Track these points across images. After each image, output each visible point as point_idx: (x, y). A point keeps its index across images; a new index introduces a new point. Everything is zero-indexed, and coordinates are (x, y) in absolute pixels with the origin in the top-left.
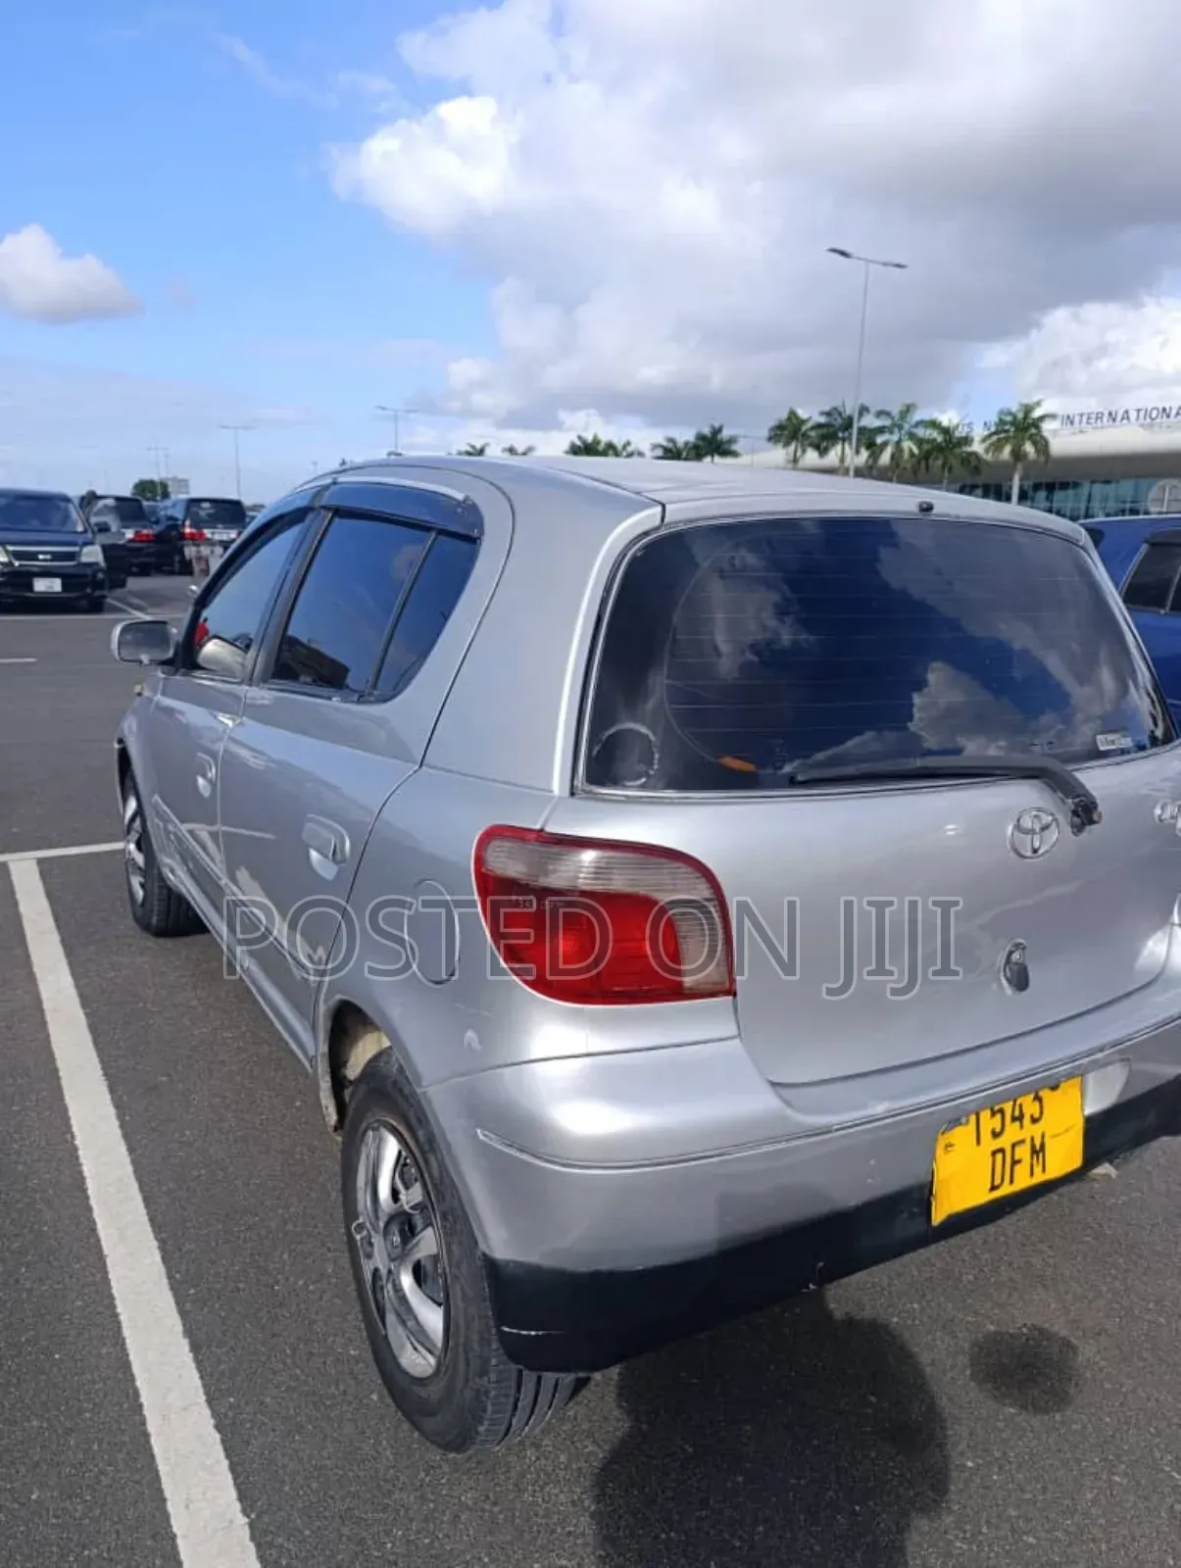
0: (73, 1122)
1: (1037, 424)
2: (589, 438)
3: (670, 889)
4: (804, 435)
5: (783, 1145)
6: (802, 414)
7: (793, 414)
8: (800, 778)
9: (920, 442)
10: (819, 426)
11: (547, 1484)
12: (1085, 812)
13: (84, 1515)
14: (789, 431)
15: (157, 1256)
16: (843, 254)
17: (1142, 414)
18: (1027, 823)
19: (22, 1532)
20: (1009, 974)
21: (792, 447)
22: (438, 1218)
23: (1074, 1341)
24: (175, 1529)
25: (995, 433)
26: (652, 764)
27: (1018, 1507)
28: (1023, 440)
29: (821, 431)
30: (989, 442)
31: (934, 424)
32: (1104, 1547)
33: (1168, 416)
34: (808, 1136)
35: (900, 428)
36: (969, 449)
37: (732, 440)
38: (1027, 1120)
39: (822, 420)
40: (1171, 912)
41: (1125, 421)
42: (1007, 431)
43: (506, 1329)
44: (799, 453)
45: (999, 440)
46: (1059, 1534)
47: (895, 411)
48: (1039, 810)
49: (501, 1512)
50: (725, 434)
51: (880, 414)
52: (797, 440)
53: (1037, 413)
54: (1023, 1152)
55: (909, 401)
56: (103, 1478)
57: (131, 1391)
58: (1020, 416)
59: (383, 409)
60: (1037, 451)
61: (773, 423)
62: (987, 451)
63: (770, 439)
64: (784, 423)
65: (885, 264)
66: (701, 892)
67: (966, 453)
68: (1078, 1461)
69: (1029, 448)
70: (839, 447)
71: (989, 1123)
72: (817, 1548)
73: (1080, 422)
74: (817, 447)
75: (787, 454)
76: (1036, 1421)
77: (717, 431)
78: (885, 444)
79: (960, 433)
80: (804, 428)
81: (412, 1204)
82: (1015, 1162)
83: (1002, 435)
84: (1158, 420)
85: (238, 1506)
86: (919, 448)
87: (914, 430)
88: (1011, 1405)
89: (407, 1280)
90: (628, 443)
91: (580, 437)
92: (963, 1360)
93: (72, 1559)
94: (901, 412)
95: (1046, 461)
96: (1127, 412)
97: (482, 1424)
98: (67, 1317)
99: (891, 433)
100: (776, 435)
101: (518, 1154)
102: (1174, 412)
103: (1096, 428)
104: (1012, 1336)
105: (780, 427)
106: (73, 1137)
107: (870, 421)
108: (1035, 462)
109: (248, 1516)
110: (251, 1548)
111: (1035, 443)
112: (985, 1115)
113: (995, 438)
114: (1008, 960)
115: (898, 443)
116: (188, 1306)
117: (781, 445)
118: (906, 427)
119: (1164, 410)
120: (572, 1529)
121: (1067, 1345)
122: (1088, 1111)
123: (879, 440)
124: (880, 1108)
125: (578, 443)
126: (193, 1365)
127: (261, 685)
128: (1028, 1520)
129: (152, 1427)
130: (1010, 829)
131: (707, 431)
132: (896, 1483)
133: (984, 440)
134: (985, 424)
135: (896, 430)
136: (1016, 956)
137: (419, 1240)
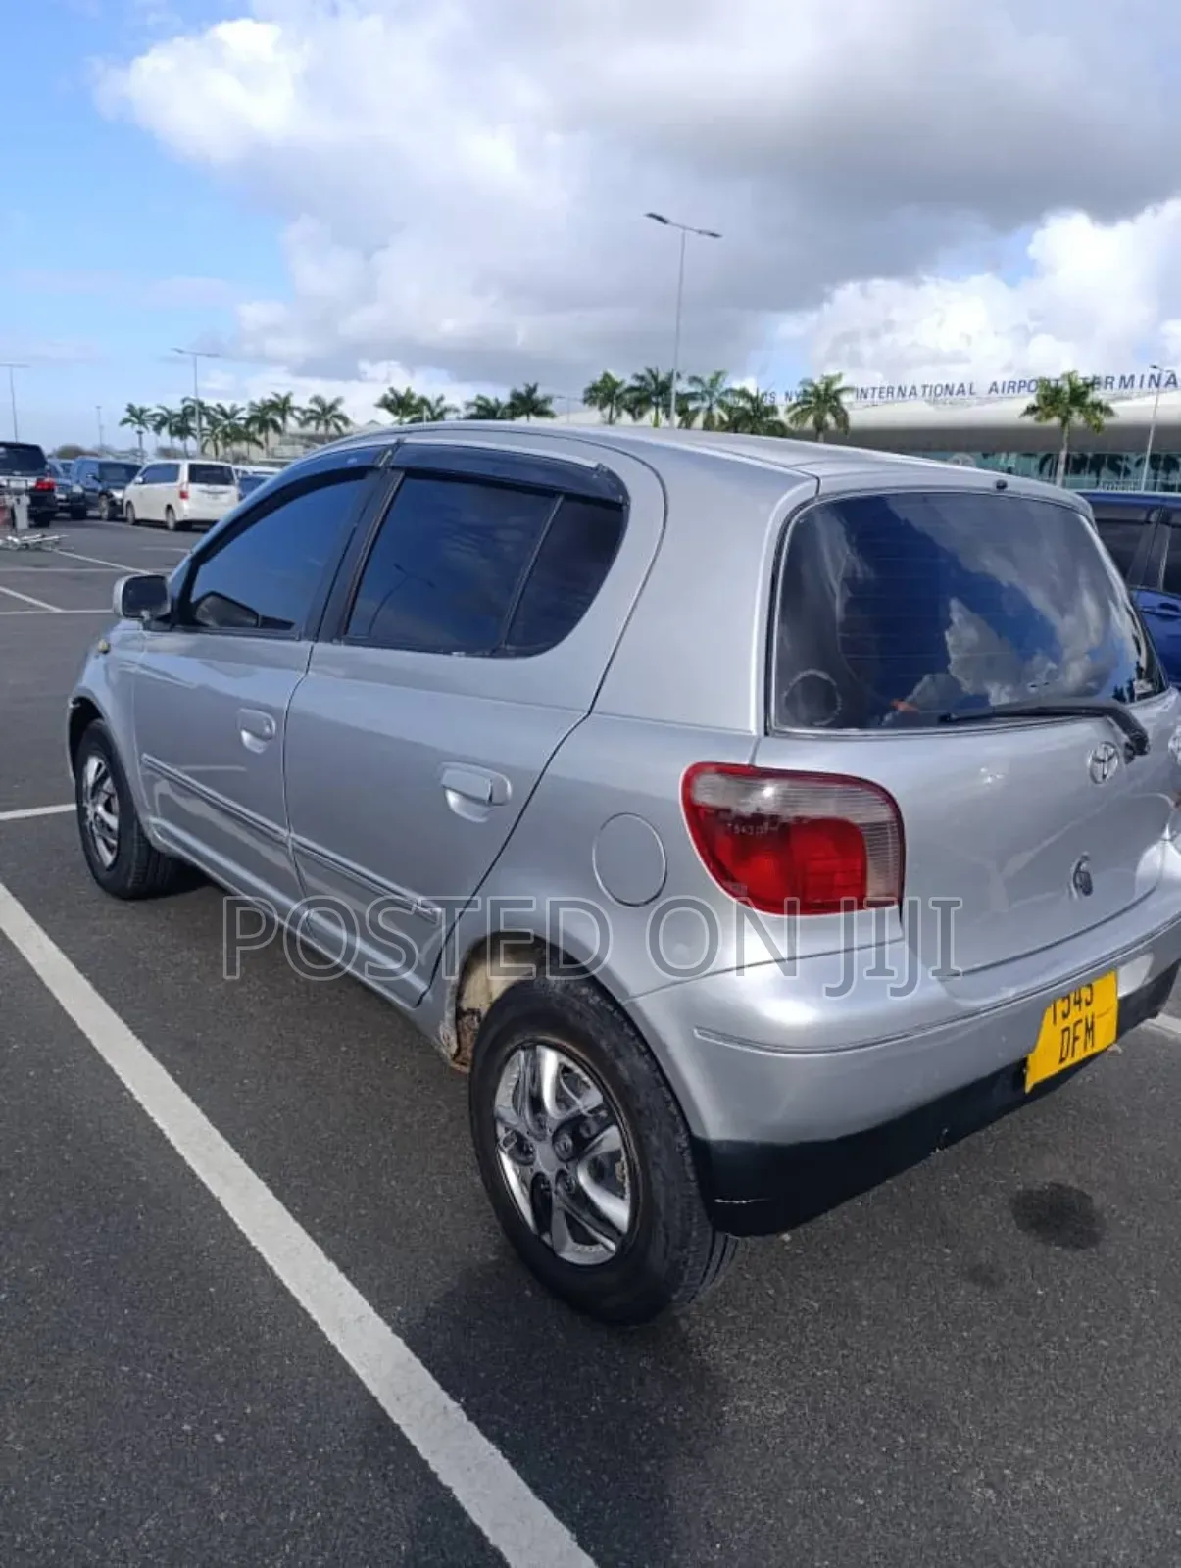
0: (124, 1079)
1: (836, 396)
2: (402, 392)
3: (864, 813)
4: (619, 397)
5: (949, 1026)
6: (617, 377)
7: (606, 376)
8: (953, 717)
9: (730, 410)
10: (632, 389)
11: (708, 1345)
12: (1138, 744)
13: (305, 1421)
14: (604, 394)
15: (269, 1194)
16: (660, 219)
17: (928, 390)
18: (1100, 754)
19: (251, 1442)
20: (1078, 881)
21: (607, 410)
22: (623, 1115)
23: (1087, 1192)
24: (396, 1421)
25: (798, 404)
26: (836, 707)
27: (1086, 1320)
28: (824, 412)
29: (635, 394)
30: (792, 413)
31: (743, 394)
32: (1159, 1341)
33: (951, 393)
34: (965, 1018)
35: (710, 394)
36: (775, 418)
37: (547, 400)
38: (1083, 1004)
39: (636, 384)
40: (1164, 828)
41: (913, 397)
42: (810, 402)
43: (719, 1201)
44: (614, 415)
45: (803, 410)
46: (1124, 1336)
47: (707, 378)
48: (1107, 743)
49: (677, 1371)
50: (540, 394)
51: (694, 380)
52: (611, 401)
53: (837, 386)
54: (1081, 1030)
55: (719, 370)
56: (308, 1387)
57: (299, 1312)
58: (822, 387)
59: (181, 351)
60: (837, 422)
61: (588, 385)
62: (791, 421)
63: (585, 401)
64: (598, 384)
65: (700, 232)
66: (884, 814)
67: (771, 421)
68: (1120, 1282)
69: (830, 419)
70: (652, 412)
71: (1061, 1006)
72: (946, 1368)
73: (873, 396)
74: (631, 411)
75: (603, 416)
76: (1079, 1254)
77: (532, 391)
78: (696, 411)
79: (767, 402)
80: (618, 391)
81: (589, 1108)
82: (1076, 1039)
83: (805, 406)
84: (942, 397)
85: (444, 1395)
86: (730, 417)
87: (724, 398)
88: (1056, 1245)
89: (583, 1178)
90: (441, 399)
91: (392, 390)
92: (1007, 1214)
93: (309, 1457)
94: (712, 381)
95: (846, 432)
96: (914, 388)
97: (675, 1291)
98: (205, 1254)
99: (703, 399)
100: (591, 397)
101: (739, 1047)
102: (956, 389)
103: (887, 402)
104: (1040, 1192)
105: (594, 389)
106: (131, 1094)
107: (681, 387)
108: (833, 432)
109: (458, 1402)
110: (472, 1426)
111: (835, 415)
112: (1059, 1003)
113: (799, 408)
114: (1078, 870)
115: (709, 409)
116: (318, 1234)
117: (596, 407)
118: (717, 394)
119: (947, 386)
120: (743, 1377)
121: (1082, 1195)
122: (1121, 994)
123: (692, 406)
124: (1011, 993)
125: (391, 396)
126: (348, 1284)
127: (335, 641)
128: (1098, 1329)
129: (334, 1337)
130: (1089, 761)
131: (522, 390)
132: (988, 1312)
133: (789, 410)
134: (787, 394)
135: (707, 398)
136: (1084, 866)
137: (601, 1140)
